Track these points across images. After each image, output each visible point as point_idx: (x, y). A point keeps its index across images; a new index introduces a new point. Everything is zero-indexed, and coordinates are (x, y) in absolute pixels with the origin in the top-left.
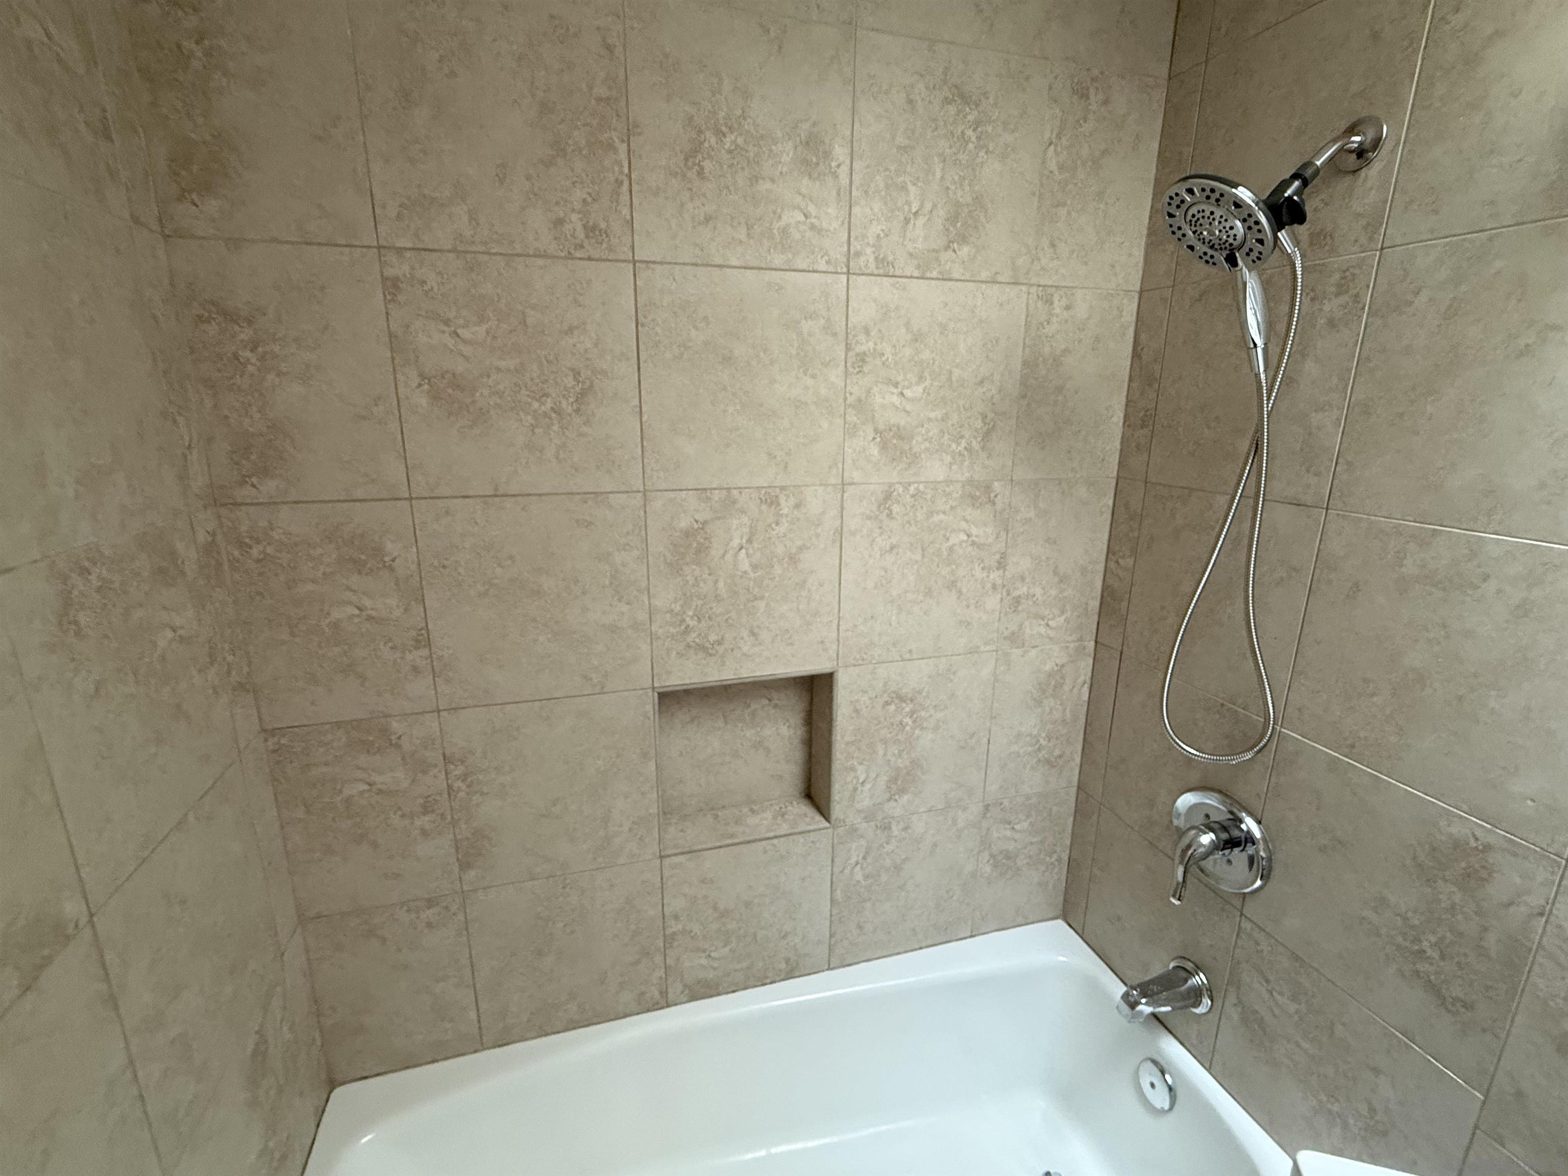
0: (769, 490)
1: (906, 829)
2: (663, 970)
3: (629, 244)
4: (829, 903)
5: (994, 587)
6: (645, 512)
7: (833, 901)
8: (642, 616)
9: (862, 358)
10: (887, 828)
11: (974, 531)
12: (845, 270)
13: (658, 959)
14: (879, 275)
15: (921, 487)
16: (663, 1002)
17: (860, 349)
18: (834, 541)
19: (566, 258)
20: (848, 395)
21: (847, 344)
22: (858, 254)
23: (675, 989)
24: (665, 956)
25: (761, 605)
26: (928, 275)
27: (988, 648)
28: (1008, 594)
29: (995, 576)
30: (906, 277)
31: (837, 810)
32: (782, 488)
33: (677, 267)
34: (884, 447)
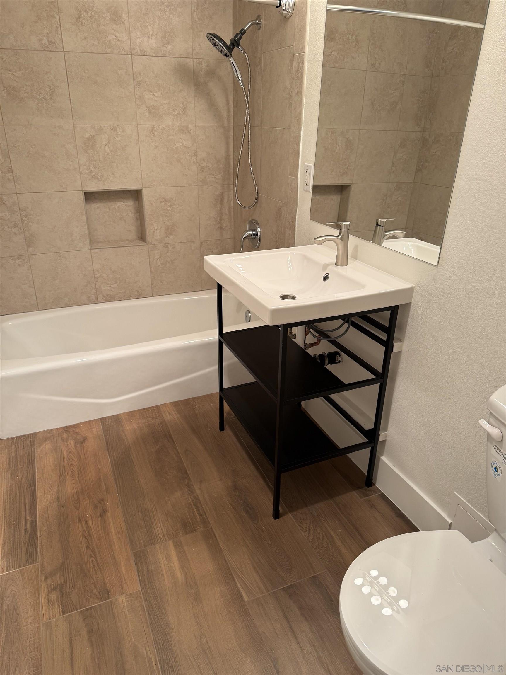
0: (113, 126)
1: (173, 248)
2: (95, 290)
3: (62, 46)
4: (150, 272)
5: (194, 162)
6: (74, 132)
7: (151, 272)
8: (77, 166)
9: (139, 83)
10: (167, 247)
11: (184, 142)
12: (130, 54)
13: (93, 285)
14: (142, 55)
15: (164, 126)
16: (96, 301)
17: (138, 80)
18: (137, 144)
19: (43, 51)
20: (136, 95)
21: (134, 78)
22: (134, 49)
23: (100, 297)
24: (95, 284)
25: (115, 164)
26: (158, 55)
27: (195, 184)
28: (199, 165)
29: (194, 158)
30: (151, 56)
31: (149, 239)
32: (117, 125)
33: (77, 53)
34: (150, 113)
